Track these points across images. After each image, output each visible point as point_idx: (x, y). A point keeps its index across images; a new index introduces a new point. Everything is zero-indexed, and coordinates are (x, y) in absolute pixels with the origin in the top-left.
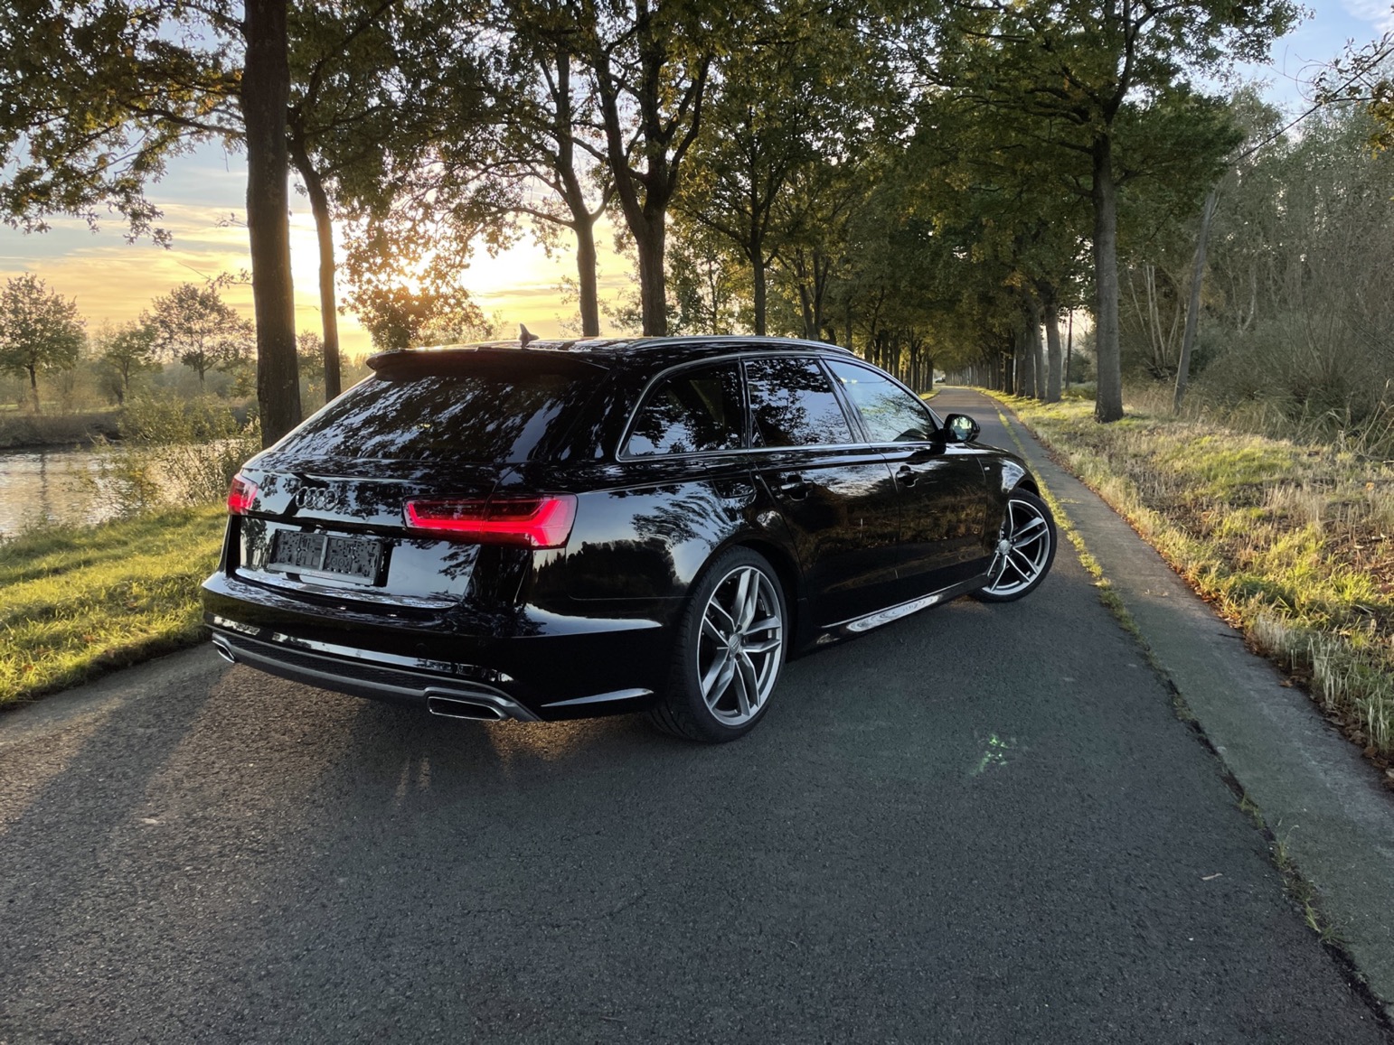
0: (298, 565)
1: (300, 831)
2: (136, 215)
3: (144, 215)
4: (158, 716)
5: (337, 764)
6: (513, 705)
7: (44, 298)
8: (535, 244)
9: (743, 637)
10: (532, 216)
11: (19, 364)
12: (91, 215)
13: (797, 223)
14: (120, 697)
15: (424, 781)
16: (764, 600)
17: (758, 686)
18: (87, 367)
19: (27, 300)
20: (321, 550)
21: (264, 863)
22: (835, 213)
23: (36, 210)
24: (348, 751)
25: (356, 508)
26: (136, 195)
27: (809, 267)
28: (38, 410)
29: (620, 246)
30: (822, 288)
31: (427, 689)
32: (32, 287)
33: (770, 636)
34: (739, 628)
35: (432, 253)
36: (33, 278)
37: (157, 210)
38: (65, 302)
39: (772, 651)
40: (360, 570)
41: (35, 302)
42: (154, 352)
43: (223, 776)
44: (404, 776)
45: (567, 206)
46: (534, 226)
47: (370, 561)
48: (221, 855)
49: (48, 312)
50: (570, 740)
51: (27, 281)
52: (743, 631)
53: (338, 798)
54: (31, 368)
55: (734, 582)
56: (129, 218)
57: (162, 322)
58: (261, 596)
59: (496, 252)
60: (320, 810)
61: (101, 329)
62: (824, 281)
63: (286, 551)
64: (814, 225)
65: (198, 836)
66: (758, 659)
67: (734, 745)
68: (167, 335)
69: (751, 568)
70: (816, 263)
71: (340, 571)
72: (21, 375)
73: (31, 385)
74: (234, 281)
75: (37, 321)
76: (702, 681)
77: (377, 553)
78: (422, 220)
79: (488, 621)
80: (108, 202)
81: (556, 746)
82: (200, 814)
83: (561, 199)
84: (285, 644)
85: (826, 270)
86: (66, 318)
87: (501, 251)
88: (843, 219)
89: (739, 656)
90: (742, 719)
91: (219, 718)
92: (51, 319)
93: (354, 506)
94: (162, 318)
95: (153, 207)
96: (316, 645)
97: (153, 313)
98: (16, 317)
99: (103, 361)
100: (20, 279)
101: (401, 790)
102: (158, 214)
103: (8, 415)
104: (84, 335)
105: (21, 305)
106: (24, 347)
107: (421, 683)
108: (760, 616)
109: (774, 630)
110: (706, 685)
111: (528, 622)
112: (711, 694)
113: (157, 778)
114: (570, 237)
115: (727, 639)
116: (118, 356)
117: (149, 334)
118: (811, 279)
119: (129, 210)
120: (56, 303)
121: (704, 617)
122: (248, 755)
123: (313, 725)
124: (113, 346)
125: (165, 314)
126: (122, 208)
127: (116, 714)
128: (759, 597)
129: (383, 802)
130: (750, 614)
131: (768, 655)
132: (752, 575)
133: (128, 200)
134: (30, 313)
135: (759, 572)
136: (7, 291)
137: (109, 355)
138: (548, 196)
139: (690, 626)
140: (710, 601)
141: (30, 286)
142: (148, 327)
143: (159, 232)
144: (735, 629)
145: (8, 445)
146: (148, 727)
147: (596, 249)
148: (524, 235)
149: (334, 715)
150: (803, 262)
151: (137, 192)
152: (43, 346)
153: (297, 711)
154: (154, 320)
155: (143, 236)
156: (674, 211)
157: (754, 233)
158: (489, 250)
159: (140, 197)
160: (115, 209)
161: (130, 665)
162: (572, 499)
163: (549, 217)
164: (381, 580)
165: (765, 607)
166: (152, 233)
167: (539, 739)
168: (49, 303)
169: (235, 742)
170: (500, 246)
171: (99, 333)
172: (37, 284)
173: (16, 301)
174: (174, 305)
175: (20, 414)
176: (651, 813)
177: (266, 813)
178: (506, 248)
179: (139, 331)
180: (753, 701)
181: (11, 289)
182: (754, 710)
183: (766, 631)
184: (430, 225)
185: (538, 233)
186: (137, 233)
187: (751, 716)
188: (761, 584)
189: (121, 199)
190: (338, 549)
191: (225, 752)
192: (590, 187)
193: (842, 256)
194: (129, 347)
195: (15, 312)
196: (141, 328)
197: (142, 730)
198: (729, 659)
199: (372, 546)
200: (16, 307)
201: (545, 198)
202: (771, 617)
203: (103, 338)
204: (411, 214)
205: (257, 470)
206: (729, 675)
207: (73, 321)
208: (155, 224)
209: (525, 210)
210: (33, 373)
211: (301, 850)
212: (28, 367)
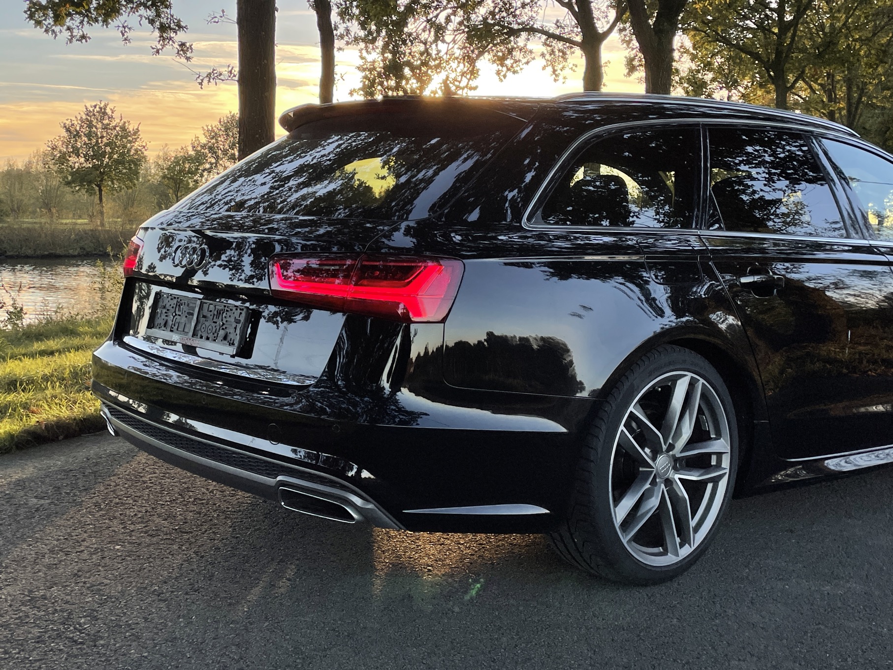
0: (171, 331)
1: (130, 625)
2: (163, 28)
3: (171, 29)
4: (58, 489)
5: (202, 557)
6: (370, 506)
7: (113, 124)
8: (544, 68)
9: (676, 460)
10: (544, 37)
11: (90, 182)
12: (124, 27)
13: (830, 43)
14: (35, 467)
15: (283, 586)
16: (707, 416)
17: (693, 523)
18: (146, 188)
19: (100, 125)
20: (192, 314)
21: (76, 656)
22: (874, 35)
23: (79, 21)
24: (220, 545)
25: (249, 273)
26: (165, 10)
27: (840, 94)
28: (102, 225)
29: (632, 69)
30: (854, 116)
31: (280, 478)
32: (105, 113)
33: (714, 463)
34: (671, 447)
35: (443, 75)
36: (106, 106)
37: (183, 24)
38: (131, 128)
39: (716, 481)
40: (225, 338)
41: (106, 127)
42: (202, 176)
43: (85, 555)
44: (265, 578)
45: (579, 30)
46: (544, 49)
47: (235, 328)
48: (39, 640)
49: (116, 136)
50: (462, 559)
51: (101, 108)
52: (677, 452)
53: (187, 594)
54: (99, 186)
55: (667, 390)
56: (157, 31)
57: (211, 149)
58: (154, 370)
59: (505, 76)
60: (162, 605)
61: (161, 154)
62: (857, 108)
63: (163, 317)
64: (848, 46)
65: (28, 616)
66: (696, 490)
67: (655, 589)
68: (213, 161)
69: (690, 375)
70: (849, 88)
71: (208, 339)
72: (90, 192)
73: (98, 202)
74: (222, 77)
75: (106, 145)
76: (615, 506)
77: (242, 319)
78: (436, 40)
79: (355, 405)
80: (141, 16)
81: (444, 565)
82: (42, 593)
83: (574, 21)
84: (177, 425)
85: (860, 98)
86: (130, 142)
87: (509, 74)
88: (884, 41)
89: (668, 482)
90: (669, 559)
91: (112, 495)
92: (118, 143)
93: (248, 270)
94: (210, 144)
95: (179, 21)
96: (202, 427)
97: (203, 140)
98: (90, 140)
99: (161, 183)
100: (95, 106)
101: (255, 594)
102: (182, 27)
103: (77, 227)
104: (145, 157)
105: (94, 129)
106: (95, 167)
107: (273, 470)
108: (700, 436)
109: (719, 455)
110: (621, 512)
111: (401, 410)
112: (627, 523)
113: (24, 550)
114: (578, 58)
115: (654, 459)
116: (171, 178)
117: (199, 158)
118: (842, 105)
119: (158, 23)
120: (123, 129)
121: (622, 427)
122: (121, 537)
123: (199, 513)
124: (168, 169)
125: (214, 141)
126: (152, 22)
127: (21, 484)
128: (700, 411)
129: (230, 604)
130: (687, 431)
131: (710, 486)
132: (692, 384)
133: (158, 15)
134: (102, 137)
135: (702, 381)
136: (84, 117)
137: (164, 177)
138: (561, 19)
139: (602, 437)
140: (631, 408)
141: (103, 112)
142: (197, 152)
143: (183, 45)
144: (664, 447)
145: (76, 253)
146: (42, 498)
147: (604, 69)
148: (534, 59)
149: (224, 506)
150: (834, 88)
151: (167, 7)
152: (110, 167)
153: (190, 497)
154: (204, 147)
155: (168, 47)
156: (692, 33)
157: (778, 53)
158: (498, 73)
159: (168, 11)
160: (145, 22)
161: (61, 438)
162: (457, 265)
163: (559, 38)
164: (245, 350)
165: (710, 427)
166: (176, 45)
167: (428, 555)
168: (118, 129)
169: (115, 521)
170: (508, 70)
171: (159, 157)
172: (108, 111)
173: (90, 126)
174: (221, 133)
175: (88, 227)
176: (530, 659)
177: (106, 601)
178: (515, 72)
179: (190, 156)
180: (685, 540)
181: (87, 115)
182: (685, 551)
183: (709, 455)
184: (442, 47)
185: (548, 57)
186: (163, 46)
187: (680, 558)
188: (704, 396)
189: (151, 13)
190: (208, 314)
191: (98, 531)
192: (604, 8)
193: (880, 81)
194: (180, 171)
195: (89, 135)
196: (192, 153)
197: (35, 500)
198: (653, 483)
199: (239, 311)
200: (90, 132)
201: (558, 21)
202: (716, 439)
203: (161, 162)
204: (424, 36)
205: (153, 228)
206: (654, 503)
207: (136, 145)
208: (180, 37)
209: (537, 31)
210: (100, 191)
211: (121, 647)
212: (97, 185)
